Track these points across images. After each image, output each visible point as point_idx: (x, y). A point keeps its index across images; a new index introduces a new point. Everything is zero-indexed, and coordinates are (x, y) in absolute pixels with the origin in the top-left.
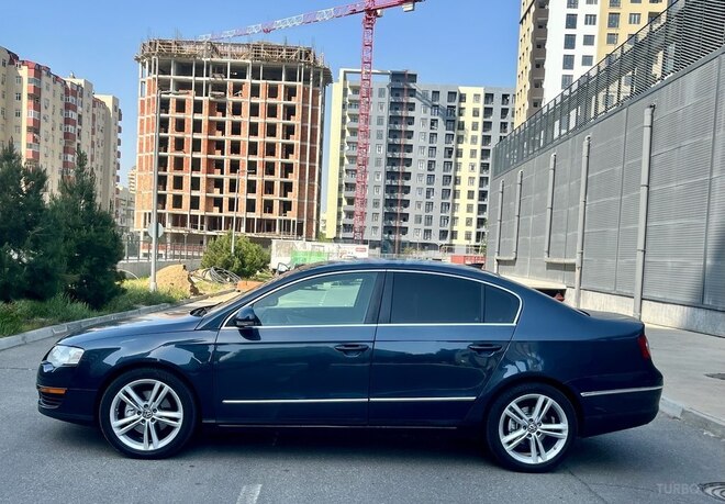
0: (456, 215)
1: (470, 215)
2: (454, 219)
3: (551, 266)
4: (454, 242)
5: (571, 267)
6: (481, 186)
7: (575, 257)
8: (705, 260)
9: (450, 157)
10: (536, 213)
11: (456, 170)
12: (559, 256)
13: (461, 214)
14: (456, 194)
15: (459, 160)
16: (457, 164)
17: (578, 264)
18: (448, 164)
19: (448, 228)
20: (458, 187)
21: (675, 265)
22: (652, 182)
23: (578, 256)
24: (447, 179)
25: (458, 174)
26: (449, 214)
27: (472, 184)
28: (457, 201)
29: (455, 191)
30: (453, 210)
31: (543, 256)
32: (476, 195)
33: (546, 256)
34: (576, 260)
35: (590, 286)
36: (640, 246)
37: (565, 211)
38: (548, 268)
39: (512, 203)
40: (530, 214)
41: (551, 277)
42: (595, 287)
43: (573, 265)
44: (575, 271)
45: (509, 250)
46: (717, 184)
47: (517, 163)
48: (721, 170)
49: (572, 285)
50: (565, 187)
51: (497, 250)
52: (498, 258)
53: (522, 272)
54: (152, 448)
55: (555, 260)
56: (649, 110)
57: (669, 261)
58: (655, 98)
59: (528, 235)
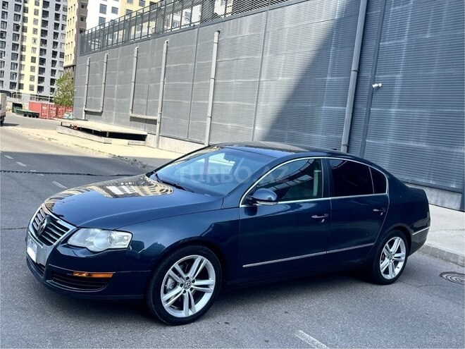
0: (22, 72)
1: (33, 74)
2: (21, 75)
3: (133, 119)
4: (21, 91)
5: (154, 122)
6: (41, 55)
7: (156, 116)
8: (254, 127)
9: (18, 31)
10: (119, 83)
11: (22, 40)
12: (142, 114)
13: (26, 72)
14: (22, 58)
15: (25, 34)
16: (23, 37)
17: (158, 121)
18: (15, 36)
19: (16, 81)
20: (23, 53)
21: (234, 128)
22: (218, 77)
23: (159, 115)
24: (15, 46)
25: (24, 44)
26: (17, 71)
27: (35, 52)
28: (23, 63)
29: (21, 56)
30: (20, 69)
31: (128, 111)
32: (37, 60)
33: (130, 113)
34: (157, 118)
35: (168, 135)
36: (209, 115)
37: (146, 87)
38: (131, 120)
39: (98, 74)
40: (115, 84)
41: (134, 126)
42: (172, 135)
43: (156, 121)
44: (156, 124)
45: (97, 106)
46: (264, 84)
47: (102, 48)
48: (267, 77)
49: (153, 132)
50: (146, 70)
51: (85, 104)
52: (86, 110)
53: (108, 121)
54: (191, 313)
55: (139, 116)
56: (217, 33)
57: (229, 125)
58: (220, 26)
59: (114, 97)
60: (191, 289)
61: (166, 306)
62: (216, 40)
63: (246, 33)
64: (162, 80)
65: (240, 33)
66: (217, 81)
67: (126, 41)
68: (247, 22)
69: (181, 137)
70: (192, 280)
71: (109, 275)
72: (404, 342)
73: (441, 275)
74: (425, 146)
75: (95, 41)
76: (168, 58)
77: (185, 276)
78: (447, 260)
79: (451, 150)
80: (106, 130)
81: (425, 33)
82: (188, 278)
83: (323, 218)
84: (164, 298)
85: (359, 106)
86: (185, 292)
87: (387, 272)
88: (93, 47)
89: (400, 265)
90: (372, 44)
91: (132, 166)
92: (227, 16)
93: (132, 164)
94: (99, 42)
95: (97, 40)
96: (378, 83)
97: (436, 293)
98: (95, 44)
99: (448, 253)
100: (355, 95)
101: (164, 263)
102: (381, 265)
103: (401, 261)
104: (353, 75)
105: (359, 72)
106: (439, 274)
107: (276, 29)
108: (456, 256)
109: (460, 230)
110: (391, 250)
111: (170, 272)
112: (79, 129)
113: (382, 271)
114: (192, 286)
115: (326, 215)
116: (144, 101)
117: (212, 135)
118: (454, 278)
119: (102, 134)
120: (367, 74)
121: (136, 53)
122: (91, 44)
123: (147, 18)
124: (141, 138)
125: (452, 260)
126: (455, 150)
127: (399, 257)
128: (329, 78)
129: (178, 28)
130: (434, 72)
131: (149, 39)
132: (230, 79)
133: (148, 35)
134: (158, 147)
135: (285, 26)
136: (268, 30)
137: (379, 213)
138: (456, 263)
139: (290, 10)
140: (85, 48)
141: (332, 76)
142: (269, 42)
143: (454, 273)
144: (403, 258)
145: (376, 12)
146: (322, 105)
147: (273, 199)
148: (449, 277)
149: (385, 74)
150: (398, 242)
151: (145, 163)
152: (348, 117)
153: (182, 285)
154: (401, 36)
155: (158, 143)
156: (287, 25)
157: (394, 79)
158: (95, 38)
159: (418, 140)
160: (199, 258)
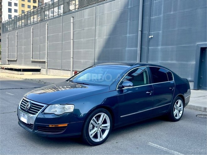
3: (33, 62)
5: (44, 62)
7: (45, 59)
8: (94, 60)
10: (24, 45)
12: (38, 59)
17: (46, 61)
21: (84, 62)
22: (74, 38)
31: (30, 59)
33: (32, 59)
34: (46, 60)
35: (52, 68)
36: (72, 56)
37: (39, 45)
38: (32, 63)
39: (13, 42)
40: (22, 46)
41: (34, 65)
42: (54, 68)
43: (45, 62)
44: (45, 63)
45: (14, 57)
46: (97, 40)
47: (14, 29)
48: (99, 37)
49: (44, 67)
50: (38, 38)
51: (7, 57)
52: (8, 59)
53: (20, 64)
54: (101, 140)
55: (36, 60)
56: (72, 18)
57: (82, 61)
58: (73, 15)
59: (22, 52)
60: (101, 128)
61: (91, 137)
62: (72, 21)
63: (86, 17)
64: (46, 42)
65: (83, 17)
66: (74, 40)
67: (26, 25)
68: (87, 12)
69: (59, 68)
70: (100, 124)
71: (66, 125)
72: (194, 142)
73: (196, 116)
74: (175, 62)
75: (10, 26)
76: (49, 31)
77: (98, 123)
78: (197, 110)
79: (187, 63)
80: (21, 68)
81: (171, 11)
82: (99, 124)
83: (150, 93)
84: (90, 133)
85: (143, 47)
86: (98, 130)
87: (176, 116)
88: (9, 29)
89: (181, 112)
90: (147, 18)
91: (39, 83)
92: (76, 9)
93: (38, 82)
94: (12, 26)
95: (11, 25)
96: (151, 36)
97: (198, 123)
98: (10, 28)
99: (197, 106)
100: (141, 42)
101: (89, 118)
102: (174, 113)
103: (181, 110)
104: (140, 33)
105: (142, 31)
106: (195, 116)
107: (101, 14)
108: (200, 108)
109: (197, 97)
110: (177, 106)
111: (92, 121)
112: (6, 69)
113: (175, 115)
114: (101, 127)
115: (152, 92)
116: (38, 53)
117: (74, 66)
118: (202, 117)
119: (19, 70)
120: (146, 32)
121: (32, 30)
122: (8, 27)
123: (36, 13)
124: (38, 70)
125: (199, 109)
126: (189, 63)
127: (180, 109)
128: (128, 35)
129: (52, 17)
130: (176, 29)
131: (38, 23)
132: (80, 39)
133: (37, 21)
134: (47, 74)
135: (105, 13)
136: (97, 15)
137: (172, 89)
138: (201, 111)
139: (107, 5)
140: (5, 29)
141: (129, 34)
142: (98, 20)
143: (201, 115)
144: (182, 109)
145: (147, 4)
146: (126, 48)
147: (131, 85)
148: (200, 116)
149: (154, 31)
150: (180, 102)
151: (45, 82)
152: (139, 52)
153: (96, 127)
154: (160, 14)
155: (47, 72)
156: (106, 12)
157: (158, 33)
158: (10, 24)
159: (172, 60)
160: (102, 114)
